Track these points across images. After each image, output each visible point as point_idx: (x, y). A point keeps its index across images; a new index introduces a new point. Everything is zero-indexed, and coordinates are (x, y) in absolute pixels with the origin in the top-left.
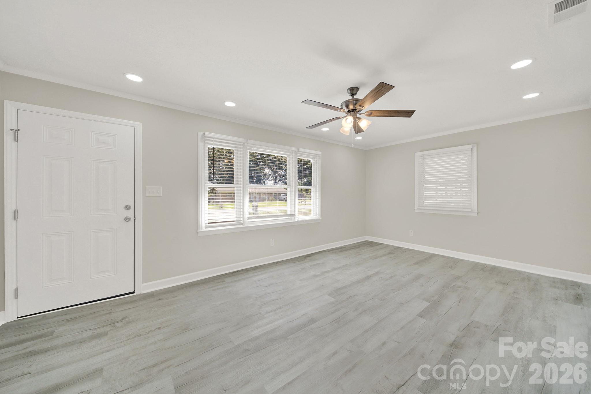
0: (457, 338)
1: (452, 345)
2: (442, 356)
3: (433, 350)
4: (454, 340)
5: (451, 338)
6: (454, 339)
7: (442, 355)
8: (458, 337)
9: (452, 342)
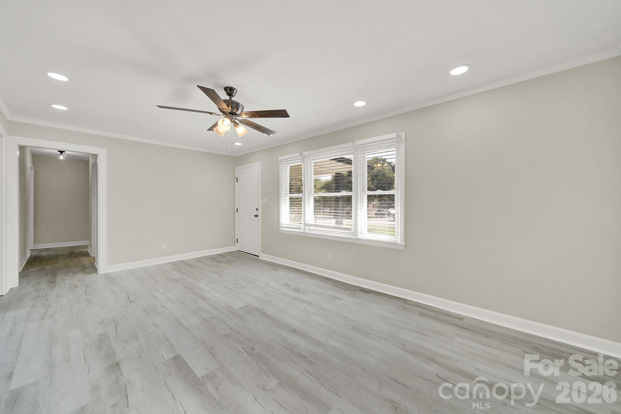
0: (121, 373)
1: (118, 364)
2: (114, 352)
3: (125, 349)
4: (120, 369)
5: (124, 368)
6: (122, 370)
7: (116, 352)
8: (121, 375)
9: (120, 366)
